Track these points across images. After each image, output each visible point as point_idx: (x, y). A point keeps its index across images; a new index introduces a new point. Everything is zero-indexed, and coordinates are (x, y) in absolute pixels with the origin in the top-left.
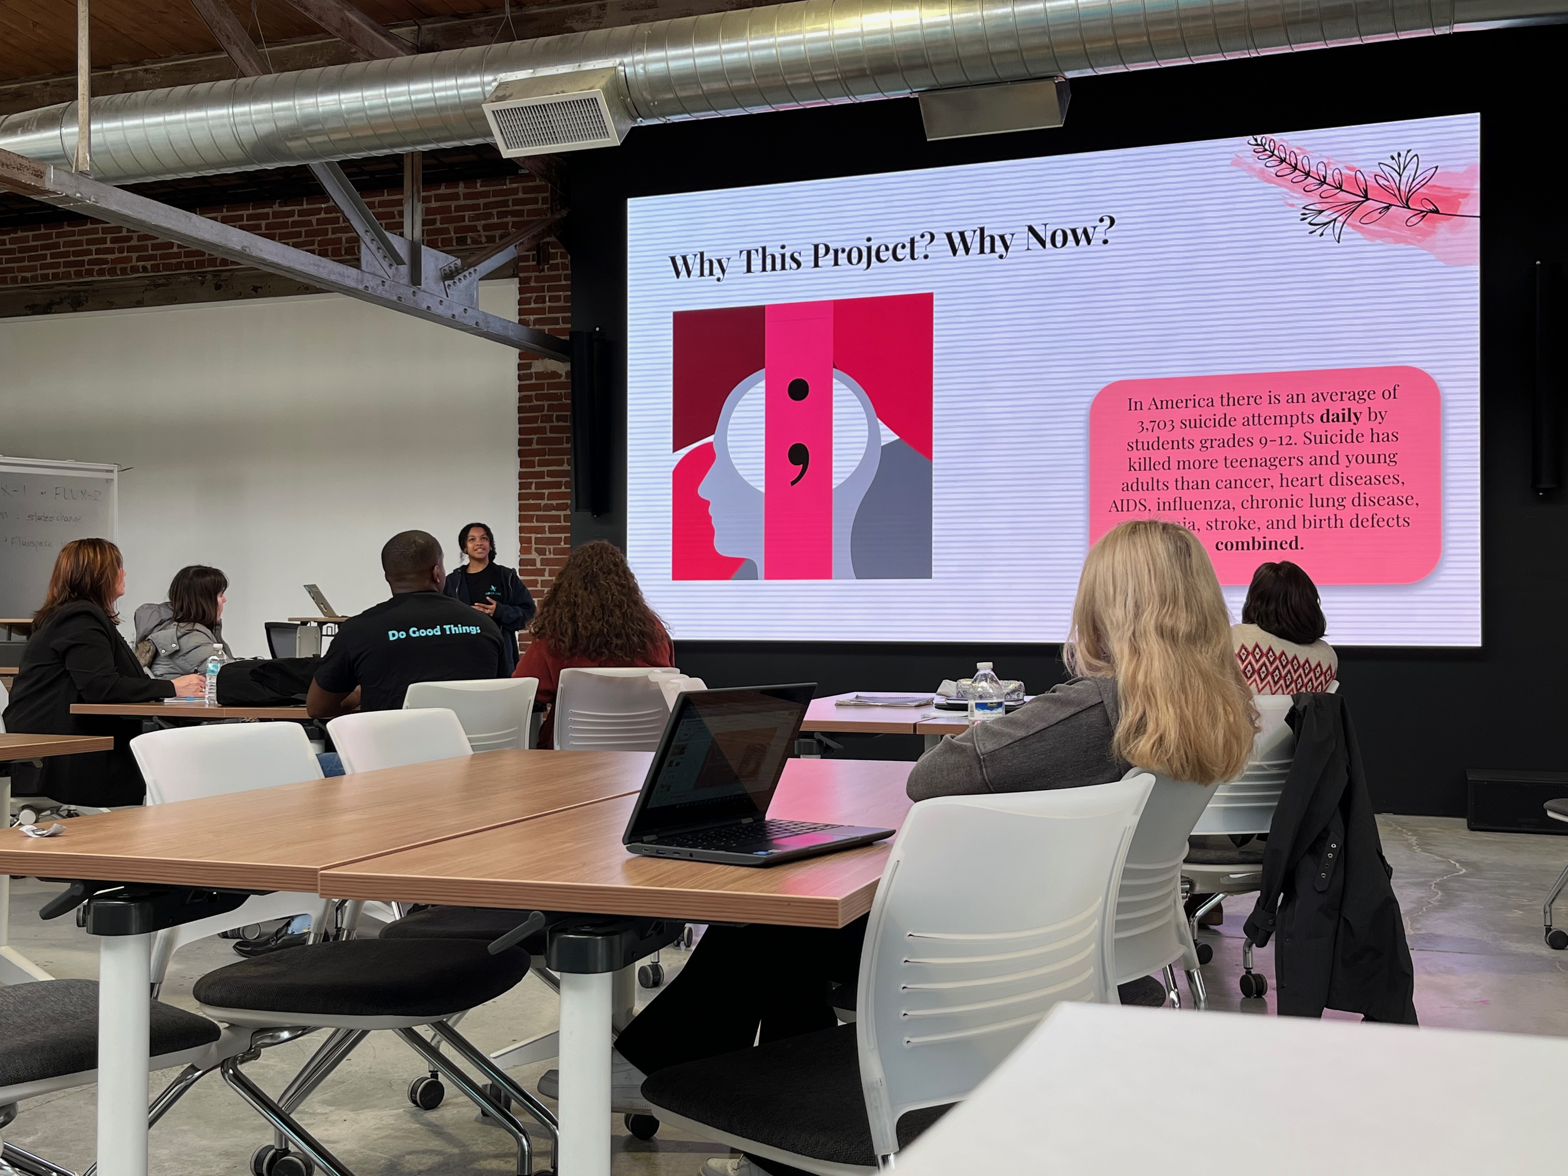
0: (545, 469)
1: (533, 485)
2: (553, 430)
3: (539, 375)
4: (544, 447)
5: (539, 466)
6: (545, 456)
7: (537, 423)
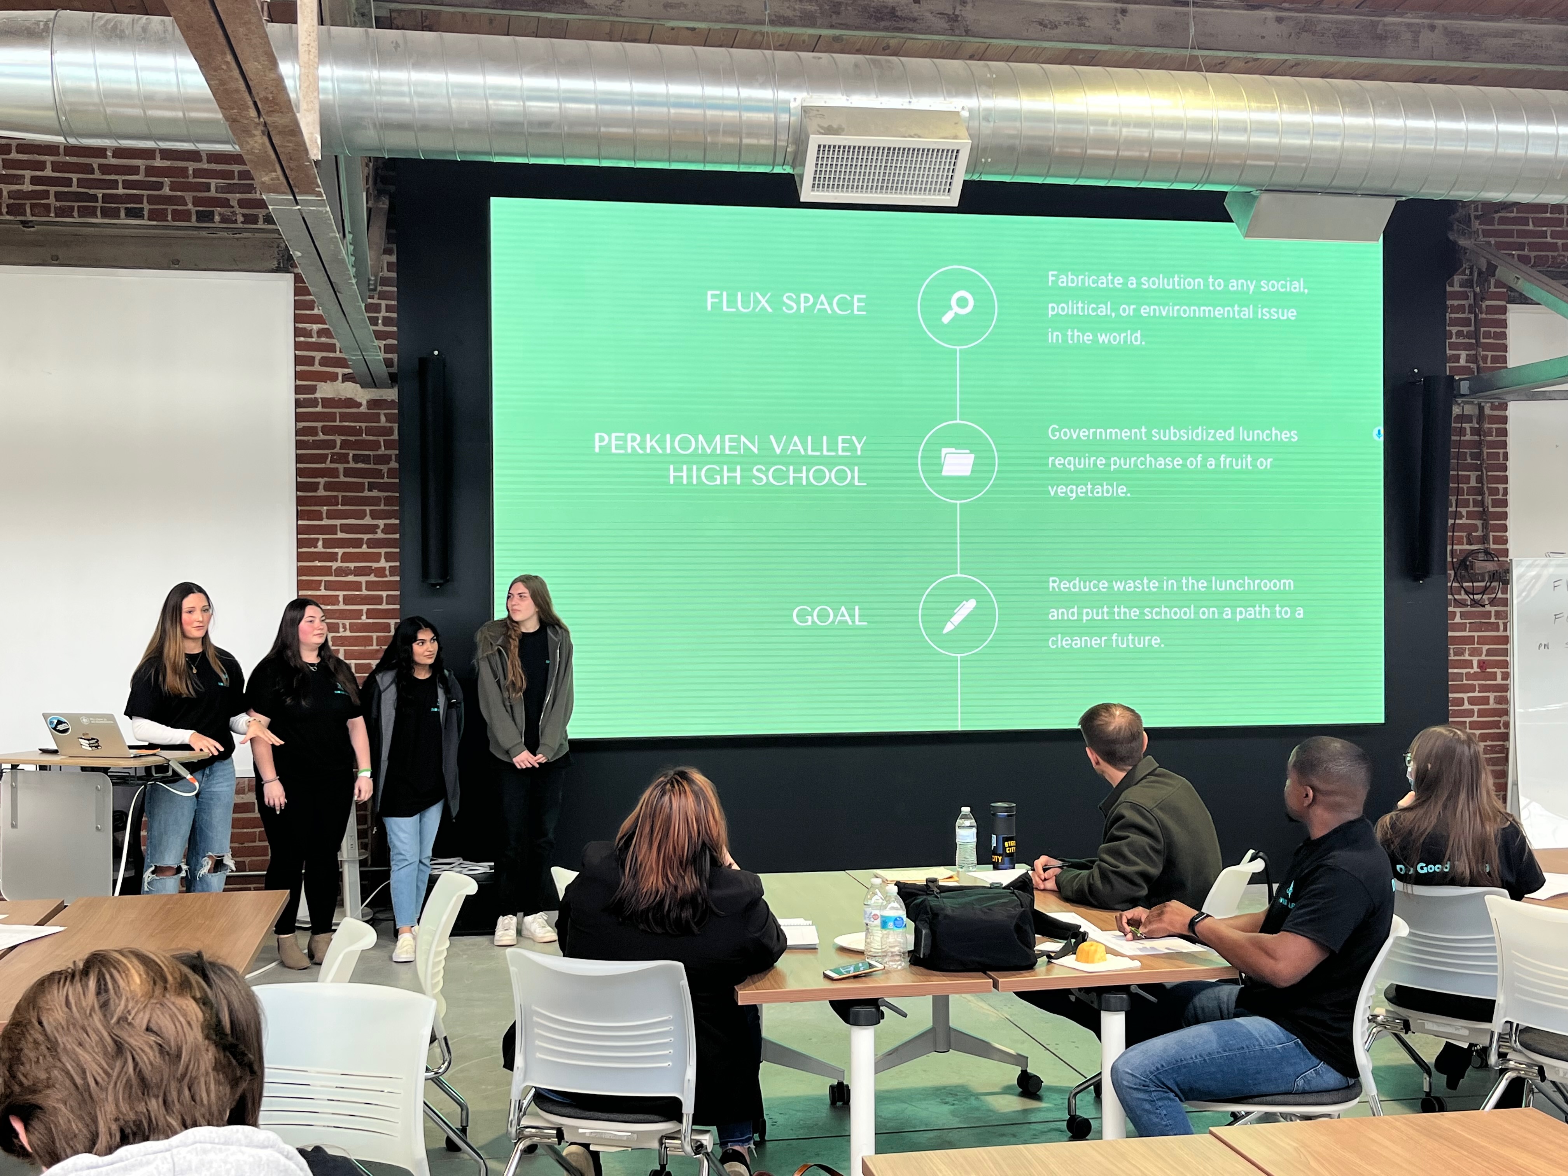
0: (338, 522)
1: (320, 543)
2: (348, 472)
3: (327, 402)
4: (335, 494)
5: (328, 518)
6: (337, 505)
7: (325, 463)
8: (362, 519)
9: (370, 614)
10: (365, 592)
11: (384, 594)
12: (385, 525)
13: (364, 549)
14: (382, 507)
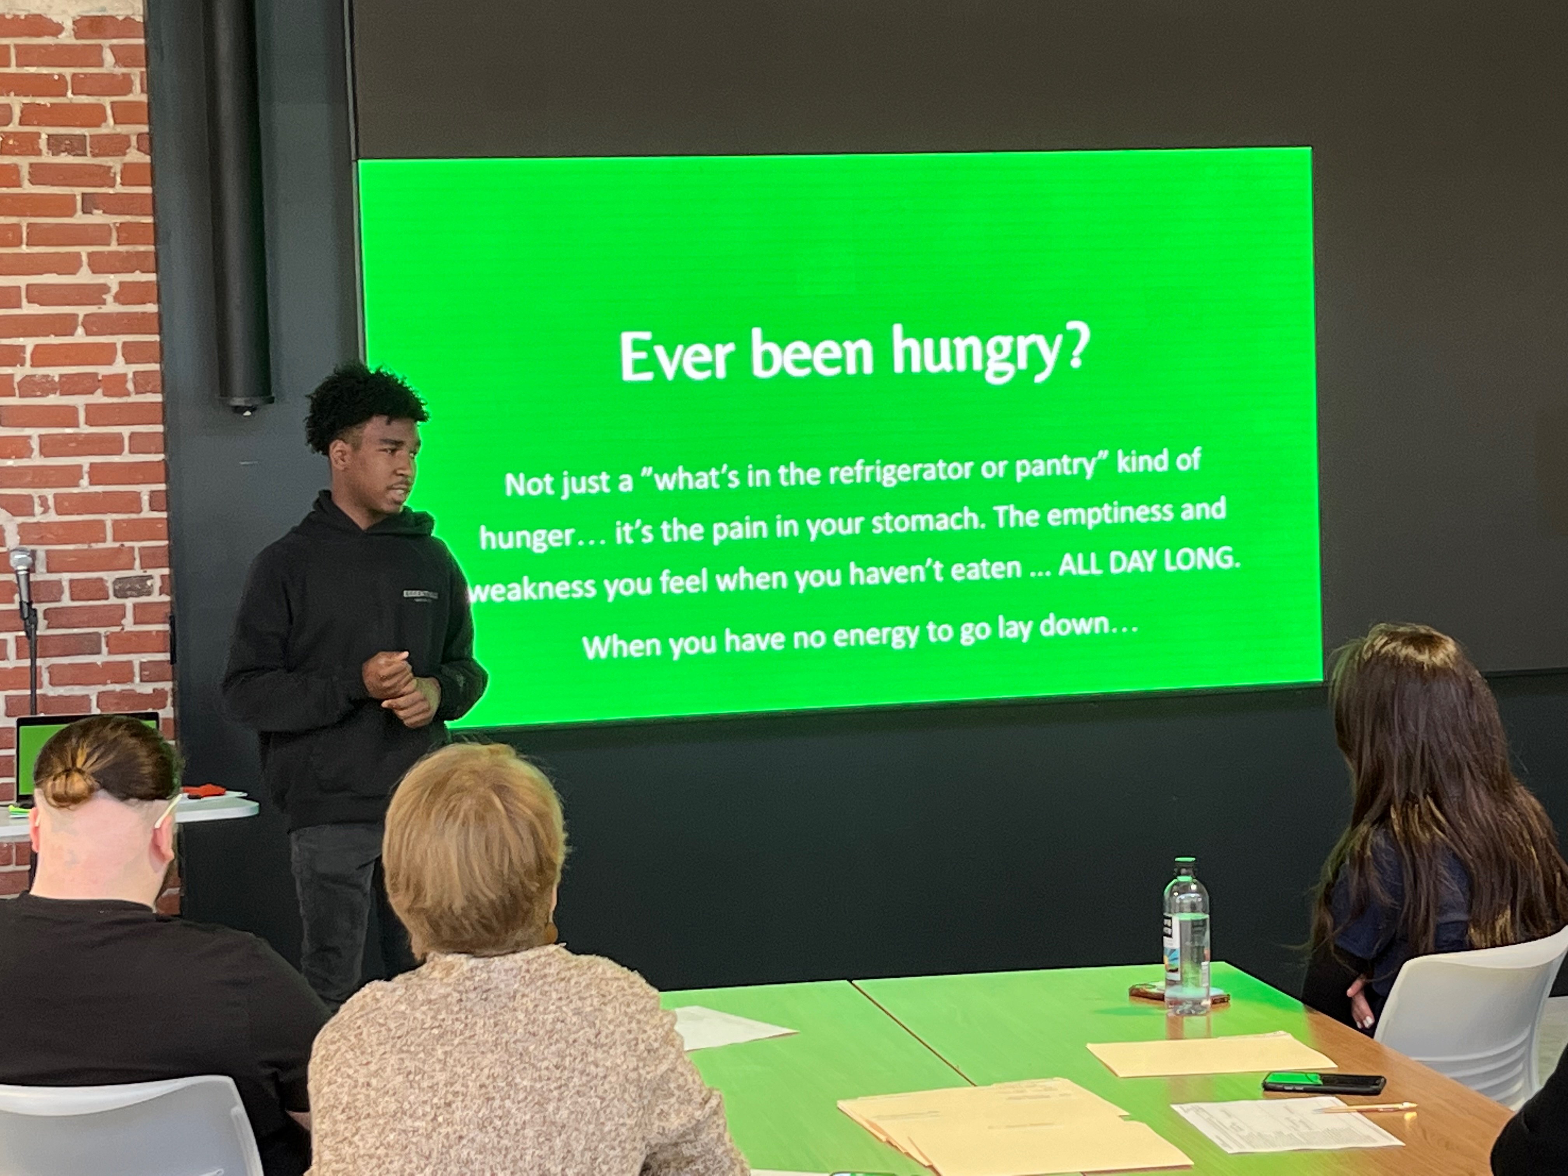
8: (73, 270)
9: (98, 474)
10: (85, 429)
11: (126, 431)
12: (121, 284)
13: (80, 336)
14: (114, 247)
